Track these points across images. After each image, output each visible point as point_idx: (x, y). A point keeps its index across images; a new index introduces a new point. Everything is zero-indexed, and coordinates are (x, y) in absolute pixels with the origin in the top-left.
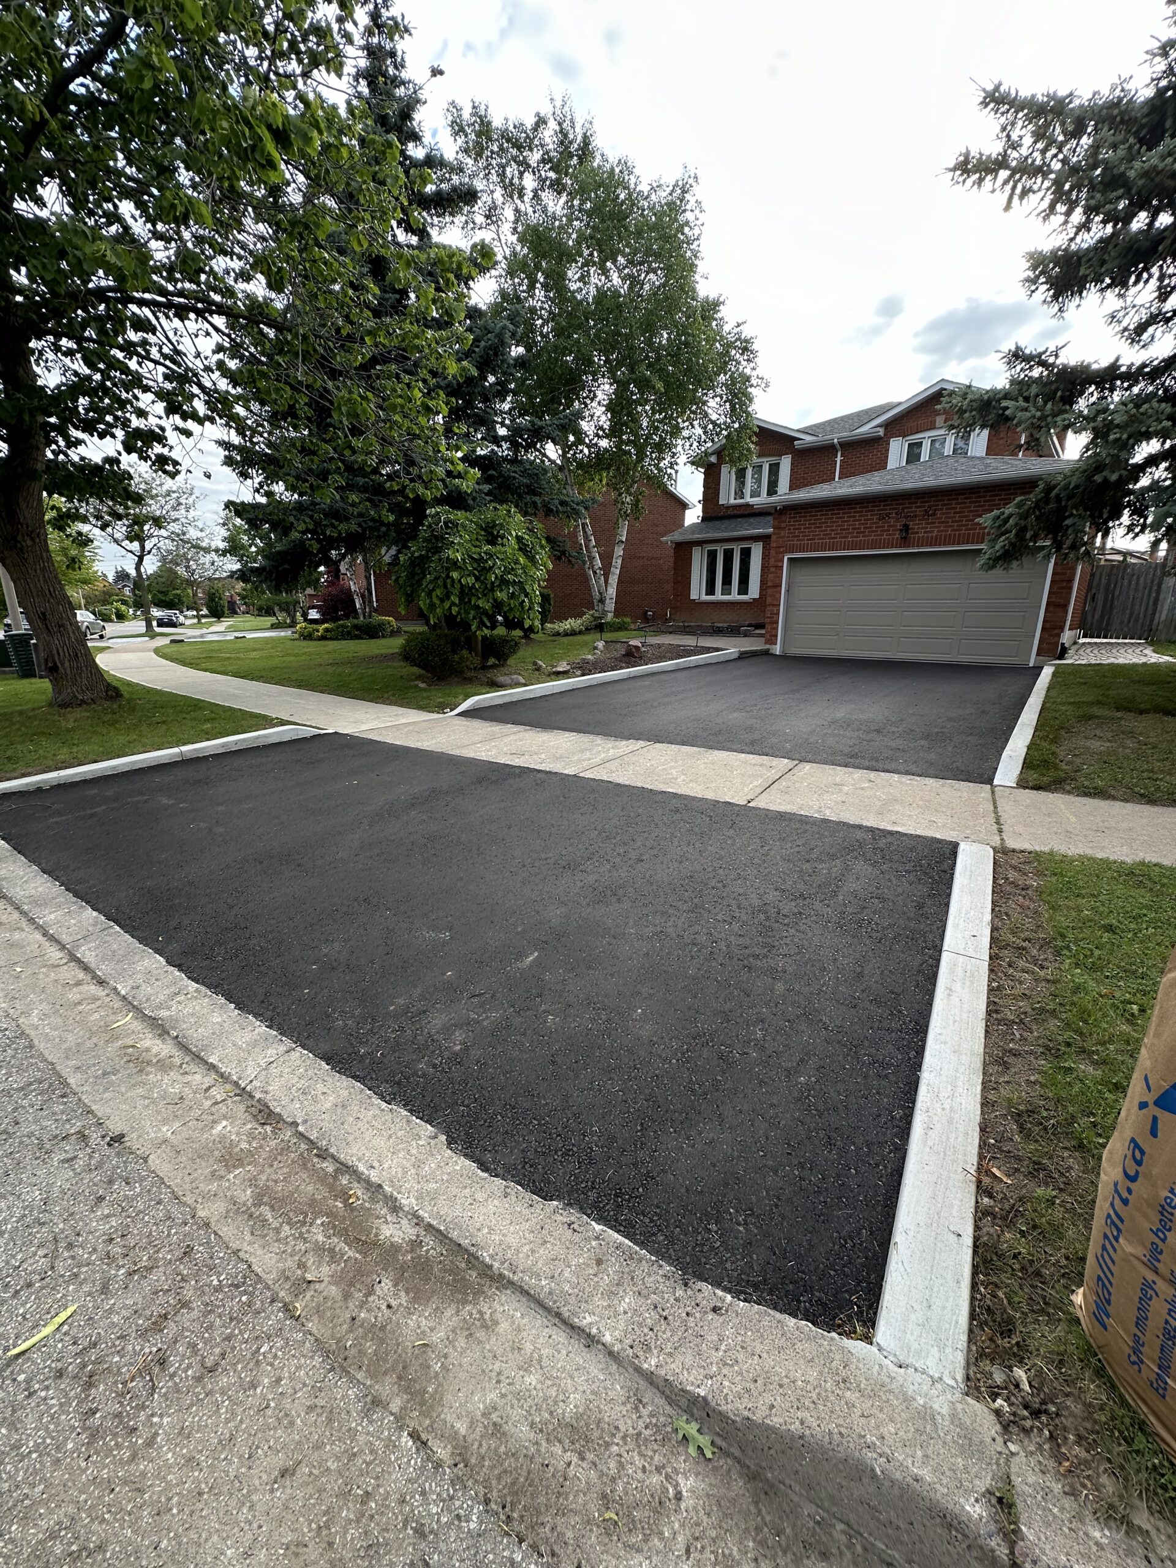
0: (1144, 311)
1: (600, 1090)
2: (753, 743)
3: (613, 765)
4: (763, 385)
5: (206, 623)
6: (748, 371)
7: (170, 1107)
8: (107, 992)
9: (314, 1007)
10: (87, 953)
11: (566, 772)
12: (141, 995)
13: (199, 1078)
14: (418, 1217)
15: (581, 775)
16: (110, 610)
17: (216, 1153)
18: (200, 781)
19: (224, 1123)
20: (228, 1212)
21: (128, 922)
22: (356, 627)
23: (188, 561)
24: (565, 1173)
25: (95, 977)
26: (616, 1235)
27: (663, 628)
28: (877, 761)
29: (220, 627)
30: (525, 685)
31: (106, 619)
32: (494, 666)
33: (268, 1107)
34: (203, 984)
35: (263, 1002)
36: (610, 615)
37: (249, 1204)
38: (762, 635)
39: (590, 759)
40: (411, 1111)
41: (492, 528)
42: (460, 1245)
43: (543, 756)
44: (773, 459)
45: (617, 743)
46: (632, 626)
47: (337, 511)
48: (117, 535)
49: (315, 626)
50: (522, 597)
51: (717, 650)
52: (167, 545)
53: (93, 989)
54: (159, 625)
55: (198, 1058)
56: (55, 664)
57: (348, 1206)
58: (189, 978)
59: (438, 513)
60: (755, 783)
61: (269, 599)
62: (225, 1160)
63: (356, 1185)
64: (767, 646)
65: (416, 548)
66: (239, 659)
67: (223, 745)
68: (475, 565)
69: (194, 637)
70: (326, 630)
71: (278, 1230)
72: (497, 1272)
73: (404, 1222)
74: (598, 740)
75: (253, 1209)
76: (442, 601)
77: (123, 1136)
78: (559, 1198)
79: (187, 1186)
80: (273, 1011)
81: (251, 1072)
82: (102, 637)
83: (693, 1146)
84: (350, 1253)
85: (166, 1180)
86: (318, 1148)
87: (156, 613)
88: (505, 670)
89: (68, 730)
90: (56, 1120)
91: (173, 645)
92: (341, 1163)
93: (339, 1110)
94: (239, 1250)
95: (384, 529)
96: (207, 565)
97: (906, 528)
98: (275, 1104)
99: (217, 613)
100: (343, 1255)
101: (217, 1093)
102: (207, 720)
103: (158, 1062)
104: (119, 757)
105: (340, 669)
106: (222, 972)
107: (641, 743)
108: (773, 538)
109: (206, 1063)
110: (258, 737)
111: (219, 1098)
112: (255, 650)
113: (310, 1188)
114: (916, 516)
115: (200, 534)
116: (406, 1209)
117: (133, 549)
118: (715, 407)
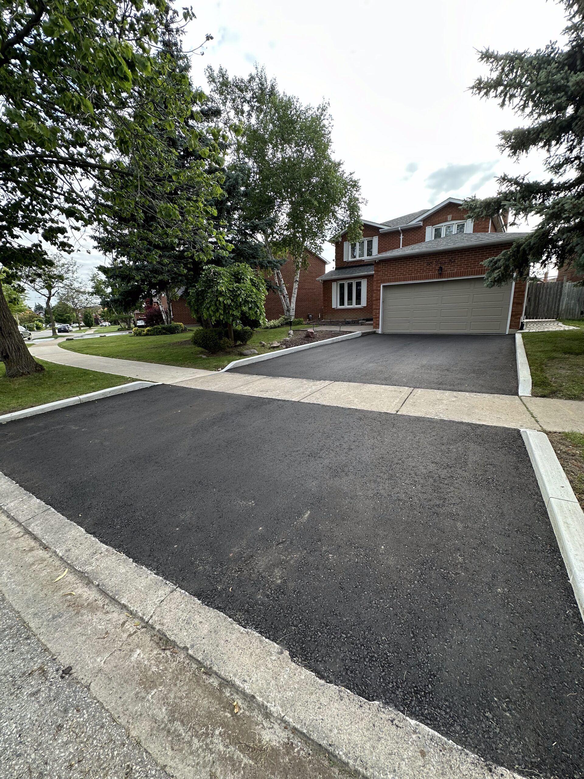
0: (562, 158)
1: (378, 608)
2: (386, 379)
3: (317, 395)
4: (365, 202)
5: (83, 330)
6: (356, 196)
7: (100, 640)
8: (50, 554)
9: (182, 558)
10: (36, 528)
11: (293, 400)
12: (72, 556)
13: (117, 616)
14: (285, 722)
15: (302, 401)
16: (33, 325)
17: (136, 677)
18: (92, 415)
19: (138, 651)
20: (152, 730)
21: (59, 505)
22: (163, 328)
23: (73, 298)
24: (375, 676)
25: (41, 544)
26: (427, 728)
27: (320, 323)
28: (454, 386)
29: (91, 331)
30: (258, 354)
31: (31, 329)
32: (240, 345)
33: (165, 636)
34: (110, 545)
35: (150, 556)
36: (293, 317)
37: (166, 720)
38: (371, 324)
39: (303, 392)
40: (260, 632)
41: (238, 274)
42: (320, 745)
43: (278, 391)
44: (369, 239)
45: (315, 383)
46: (304, 323)
47: (156, 270)
48: (37, 287)
49: (142, 329)
50: (256, 309)
51: (351, 332)
52: (63, 291)
53: (41, 553)
54: (59, 332)
55: (114, 600)
56: (7, 354)
57: (234, 715)
58: (101, 542)
59: (209, 268)
60: (396, 401)
61: (116, 316)
62: (143, 683)
63: (235, 696)
64: (375, 330)
65: (199, 287)
66: (104, 347)
67: (103, 394)
68: (231, 294)
69: (78, 337)
70: (148, 331)
71: (190, 743)
72: (353, 769)
73: (276, 726)
74: (305, 381)
75: (169, 726)
76: (214, 312)
77: (70, 668)
78: (378, 698)
79: (120, 709)
80: (157, 562)
81: (150, 610)
82: (29, 339)
83: (451, 648)
84: (245, 760)
85: (105, 705)
86: (204, 667)
87: (57, 326)
88: (246, 347)
89: (15, 390)
90: (24, 659)
91: (68, 341)
92: (223, 679)
93: (213, 635)
94: (165, 766)
95: (180, 278)
96: (83, 301)
97: (441, 268)
98: (170, 633)
99: (89, 324)
100: (240, 762)
101: (130, 627)
102: (92, 381)
103: (88, 605)
104: (45, 403)
105: (159, 350)
106: (121, 536)
107: (327, 382)
108: (375, 276)
109: (119, 603)
110: (121, 389)
111: (132, 630)
112: (112, 342)
113: (205, 702)
114: (445, 263)
115: (80, 285)
116: (276, 715)
117: (45, 293)
118: (341, 213)
